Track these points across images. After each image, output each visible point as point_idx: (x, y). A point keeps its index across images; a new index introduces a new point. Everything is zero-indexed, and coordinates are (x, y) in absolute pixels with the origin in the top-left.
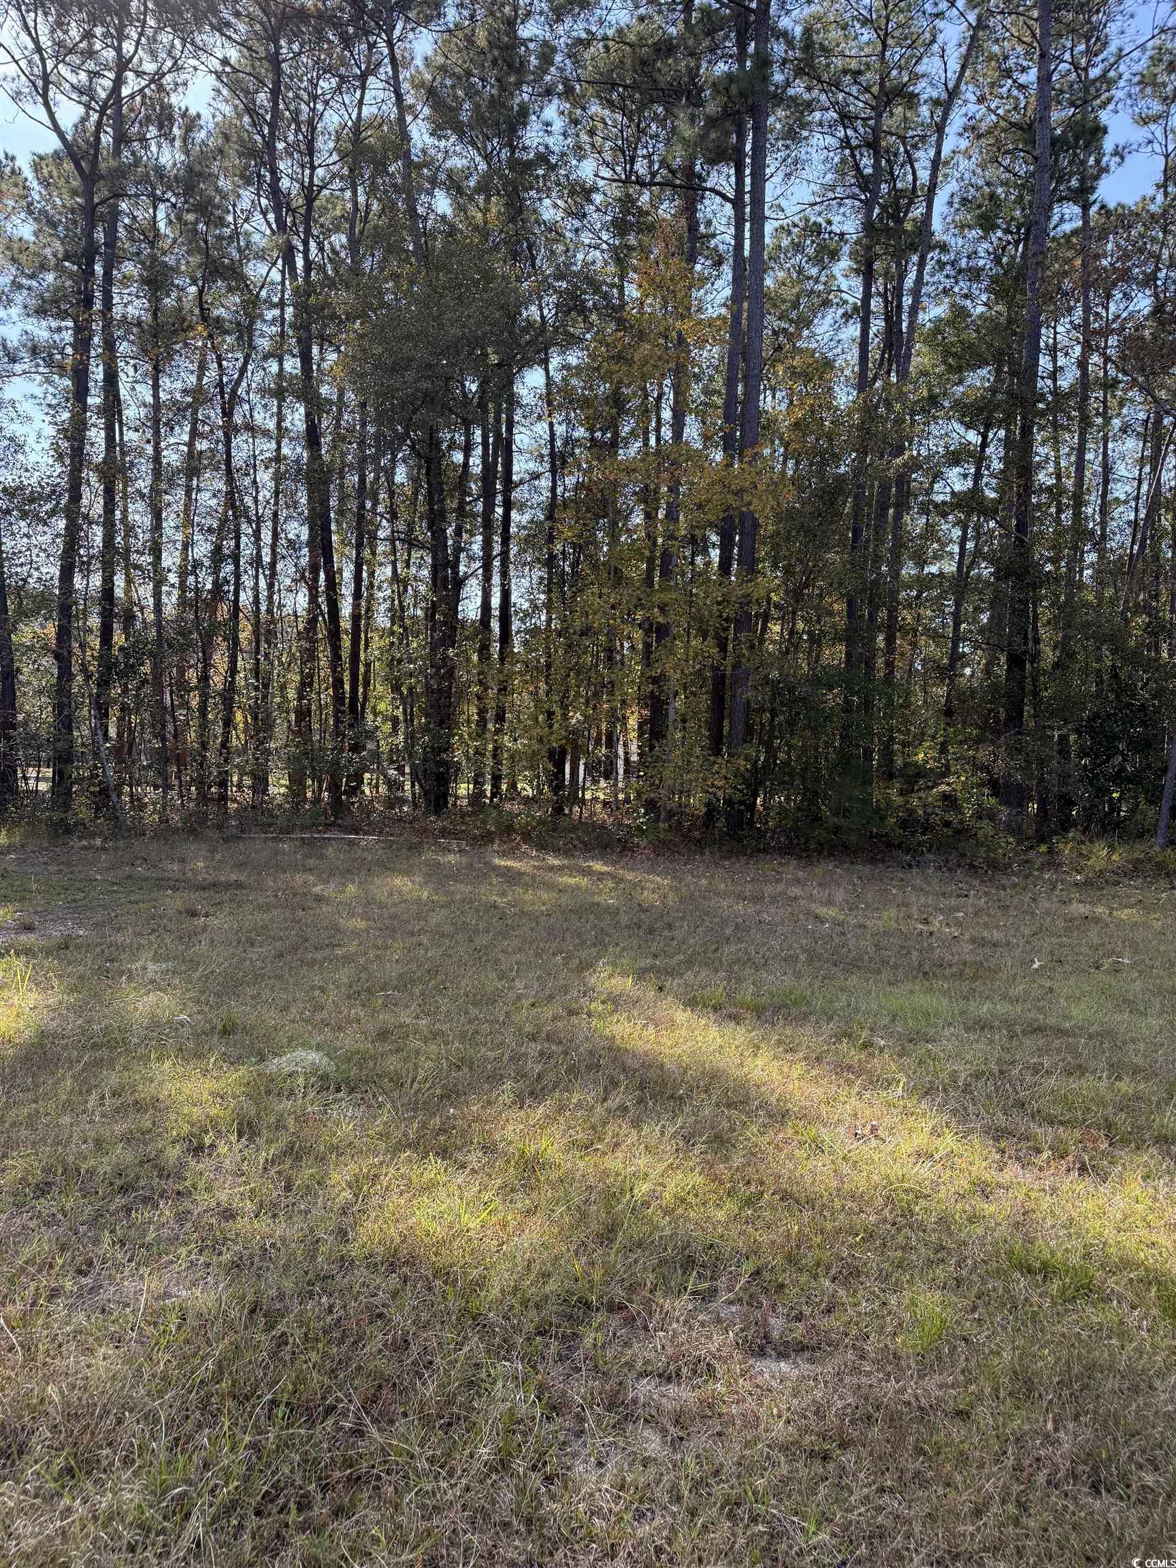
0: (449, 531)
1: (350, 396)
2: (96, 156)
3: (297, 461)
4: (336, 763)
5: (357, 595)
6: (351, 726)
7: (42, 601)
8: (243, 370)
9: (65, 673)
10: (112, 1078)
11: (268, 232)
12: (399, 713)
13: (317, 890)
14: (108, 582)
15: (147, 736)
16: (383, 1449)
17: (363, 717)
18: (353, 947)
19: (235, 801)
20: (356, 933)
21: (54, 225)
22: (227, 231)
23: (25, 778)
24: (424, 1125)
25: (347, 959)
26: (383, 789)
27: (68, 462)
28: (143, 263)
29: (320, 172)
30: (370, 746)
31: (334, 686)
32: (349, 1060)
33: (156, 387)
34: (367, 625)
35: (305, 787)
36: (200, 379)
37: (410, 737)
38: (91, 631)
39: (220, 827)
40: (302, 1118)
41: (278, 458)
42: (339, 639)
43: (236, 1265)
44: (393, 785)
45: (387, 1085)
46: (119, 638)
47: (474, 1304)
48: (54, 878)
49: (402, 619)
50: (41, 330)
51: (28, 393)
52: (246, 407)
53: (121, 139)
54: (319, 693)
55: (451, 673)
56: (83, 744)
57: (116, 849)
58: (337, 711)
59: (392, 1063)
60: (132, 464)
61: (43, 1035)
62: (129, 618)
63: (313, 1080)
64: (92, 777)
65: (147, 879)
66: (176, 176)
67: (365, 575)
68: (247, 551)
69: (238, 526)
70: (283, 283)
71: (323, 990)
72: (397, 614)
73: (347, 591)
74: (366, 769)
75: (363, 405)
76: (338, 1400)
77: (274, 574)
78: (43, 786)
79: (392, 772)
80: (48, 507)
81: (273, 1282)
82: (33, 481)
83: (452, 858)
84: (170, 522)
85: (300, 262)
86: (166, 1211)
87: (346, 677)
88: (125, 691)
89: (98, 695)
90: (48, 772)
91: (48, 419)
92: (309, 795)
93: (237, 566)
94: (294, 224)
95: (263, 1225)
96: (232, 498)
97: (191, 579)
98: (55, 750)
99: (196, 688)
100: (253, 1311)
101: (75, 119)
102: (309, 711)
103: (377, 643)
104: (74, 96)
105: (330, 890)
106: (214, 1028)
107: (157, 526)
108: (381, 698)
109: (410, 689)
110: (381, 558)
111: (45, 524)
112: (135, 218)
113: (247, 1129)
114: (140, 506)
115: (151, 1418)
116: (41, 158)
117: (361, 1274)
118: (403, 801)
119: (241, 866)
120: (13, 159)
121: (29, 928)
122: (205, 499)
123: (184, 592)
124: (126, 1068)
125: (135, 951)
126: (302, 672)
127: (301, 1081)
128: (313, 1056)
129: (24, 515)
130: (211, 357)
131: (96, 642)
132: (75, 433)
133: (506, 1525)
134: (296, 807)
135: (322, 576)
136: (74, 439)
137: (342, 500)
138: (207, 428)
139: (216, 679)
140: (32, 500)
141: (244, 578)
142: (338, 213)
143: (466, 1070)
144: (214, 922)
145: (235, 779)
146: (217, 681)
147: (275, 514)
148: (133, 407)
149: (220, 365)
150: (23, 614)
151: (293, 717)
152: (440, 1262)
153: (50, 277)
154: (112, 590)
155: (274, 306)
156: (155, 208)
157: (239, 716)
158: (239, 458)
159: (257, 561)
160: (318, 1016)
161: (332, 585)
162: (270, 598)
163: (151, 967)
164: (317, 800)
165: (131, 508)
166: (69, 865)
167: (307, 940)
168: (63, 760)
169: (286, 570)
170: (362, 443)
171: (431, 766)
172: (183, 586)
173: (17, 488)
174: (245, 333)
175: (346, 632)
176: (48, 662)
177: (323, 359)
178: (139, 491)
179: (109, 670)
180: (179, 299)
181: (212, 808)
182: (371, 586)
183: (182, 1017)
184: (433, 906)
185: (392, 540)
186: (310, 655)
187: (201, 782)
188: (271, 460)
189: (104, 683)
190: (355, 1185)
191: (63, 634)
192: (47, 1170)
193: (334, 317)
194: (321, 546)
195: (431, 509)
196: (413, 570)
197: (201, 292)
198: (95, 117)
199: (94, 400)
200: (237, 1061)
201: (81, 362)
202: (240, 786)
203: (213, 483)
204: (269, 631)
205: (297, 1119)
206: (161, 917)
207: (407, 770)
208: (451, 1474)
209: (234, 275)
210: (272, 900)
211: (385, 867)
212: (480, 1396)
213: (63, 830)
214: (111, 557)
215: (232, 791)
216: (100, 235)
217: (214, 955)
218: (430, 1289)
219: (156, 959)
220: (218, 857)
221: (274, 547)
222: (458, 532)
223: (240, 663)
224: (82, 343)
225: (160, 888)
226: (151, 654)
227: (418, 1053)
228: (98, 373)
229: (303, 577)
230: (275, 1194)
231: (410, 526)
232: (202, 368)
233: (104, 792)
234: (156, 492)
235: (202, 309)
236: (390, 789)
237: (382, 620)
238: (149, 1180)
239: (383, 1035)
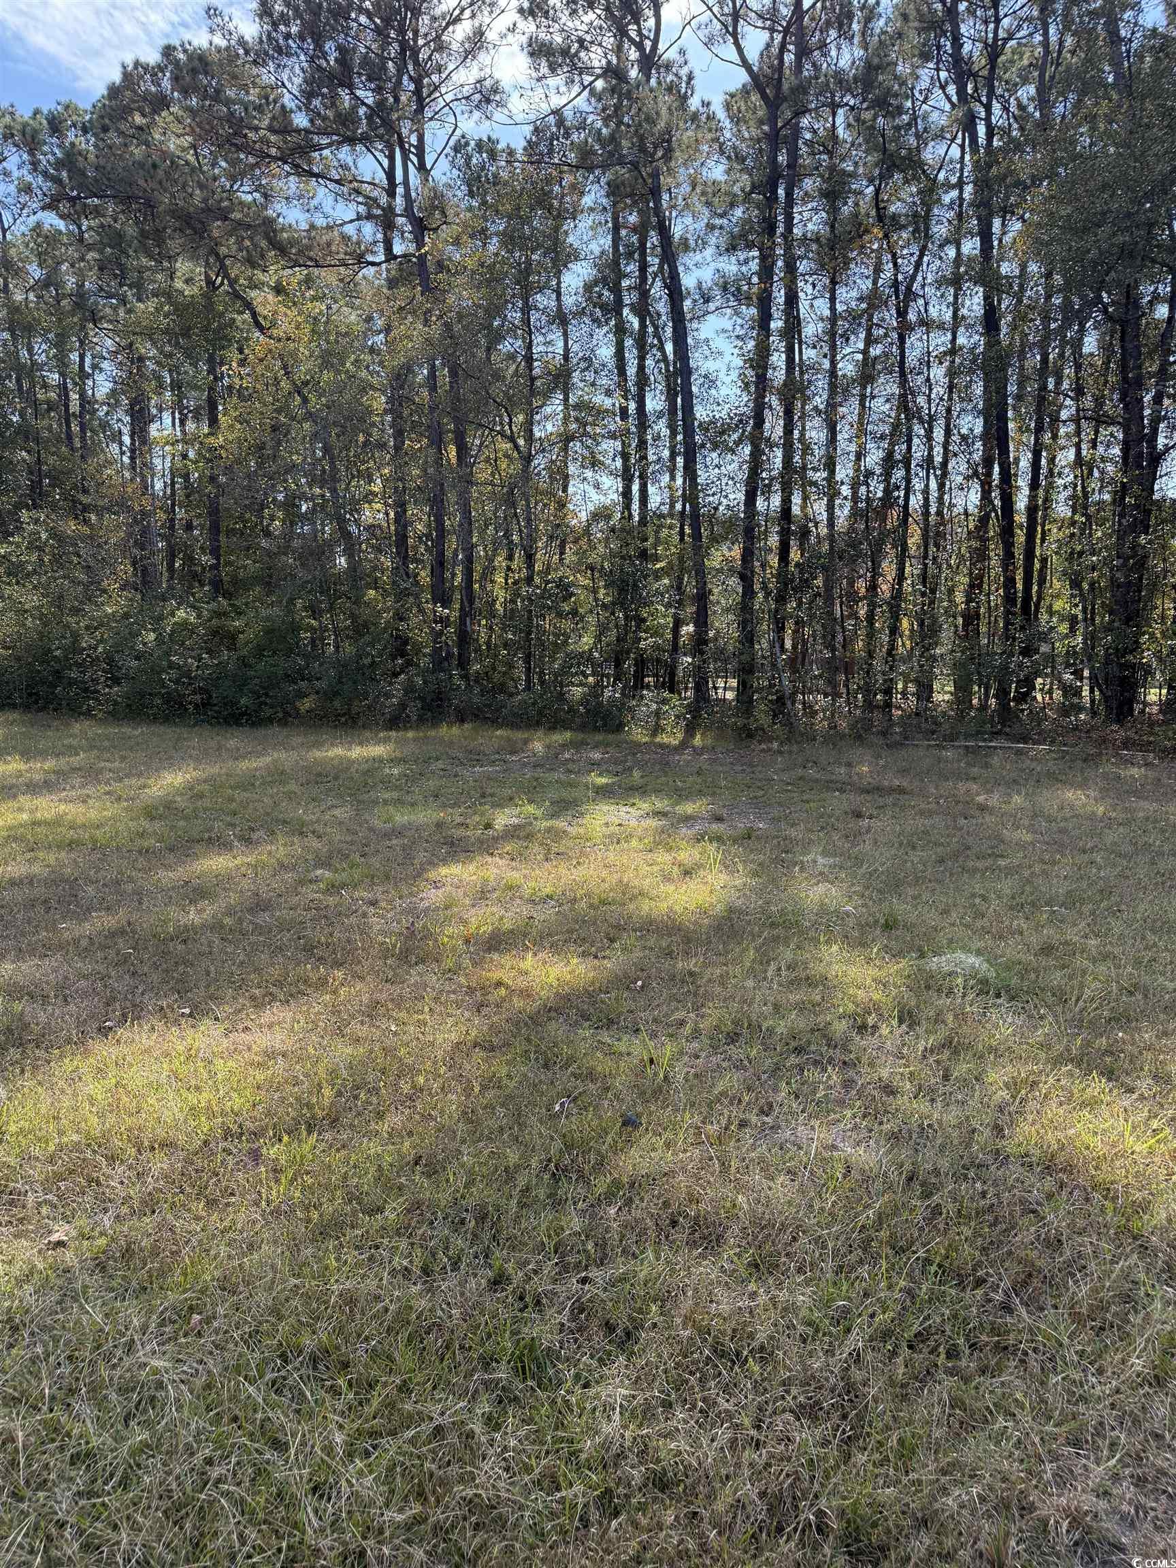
0: (1147, 398)
1: (1033, 267)
2: (780, 80)
3: (972, 350)
4: (1005, 668)
5: (1034, 485)
6: (1023, 628)
7: (730, 523)
8: (918, 264)
9: (749, 592)
10: (788, 955)
11: (948, 107)
12: (1078, 611)
13: (980, 799)
14: (786, 502)
15: (818, 647)
16: (1031, 1330)
17: (1037, 618)
18: (1017, 858)
19: (899, 708)
20: (1022, 846)
21: (741, 159)
22: (905, 118)
23: (716, 688)
24: (1088, 1044)
25: (1009, 871)
26: (1057, 695)
27: (753, 389)
28: (822, 176)
29: (1006, 22)
30: (1044, 648)
31: (1005, 587)
32: (1008, 969)
33: (833, 300)
34: (1045, 517)
35: (971, 694)
36: (875, 282)
37: (1091, 638)
38: (771, 550)
39: (884, 734)
40: (961, 1016)
41: (953, 351)
42: (1012, 535)
43: (895, 1137)
44: (1071, 691)
45: (1050, 1000)
46: (795, 555)
47: (1135, 1224)
48: (740, 777)
49: (1086, 507)
50: (730, 266)
51: (719, 327)
52: (921, 302)
53: (803, 52)
54: (988, 595)
55: (1142, 563)
56: (763, 657)
57: (790, 752)
58: (1008, 613)
59: (1057, 978)
60: (810, 382)
61: (731, 910)
62: (805, 533)
63: (972, 982)
64: (771, 686)
65: (817, 781)
66: (855, 76)
67: (1044, 462)
68: (919, 452)
69: (910, 429)
70: (962, 157)
71: (984, 898)
72: (1080, 502)
73: (1023, 483)
74: (1037, 674)
75: (1048, 275)
76: (987, 1274)
77: (945, 474)
78: (730, 695)
79: (1067, 677)
80: (735, 436)
81: (928, 1159)
82: (724, 414)
83: (1135, 772)
84: (844, 433)
85: (981, 130)
86: (834, 1076)
87: (1019, 577)
88: (800, 604)
89: (777, 611)
90: (733, 683)
91: (736, 351)
92: (975, 701)
93: (908, 470)
94: (976, 89)
95: (923, 1106)
96: (904, 403)
97: (863, 489)
98: (740, 662)
99: (865, 598)
100: (910, 1179)
101: (761, 45)
102: (978, 615)
103: (1055, 533)
104: (760, 24)
105: (994, 800)
106: (877, 921)
107: (832, 440)
108: (1058, 596)
109: (1092, 585)
110: (1062, 442)
111: (733, 452)
112: (815, 132)
113: (908, 1017)
114: (817, 422)
115: (820, 1242)
116: (732, 96)
117: (1015, 1171)
118: (1079, 709)
119: (904, 772)
120: (709, 104)
121: (719, 819)
122: (880, 406)
123: (856, 503)
124: (799, 947)
125: (807, 846)
126: (971, 574)
127: (960, 980)
128: (972, 960)
129: (715, 446)
130: (887, 257)
131: (774, 561)
132: (759, 361)
133: (1158, 1437)
134: (961, 715)
135: (996, 469)
136: (759, 366)
137: (1021, 385)
138: (882, 331)
139: (884, 587)
140: (722, 433)
141: (915, 481)
142: (1026, 62)
143: (1140, 997)
144: (876, 824)
145: (900, 686)
146: (885, 588)
147: (949, 411)
148: (812, 325)
149: (895, 264)
150: (715, 540)
151: (960, 621)
152: (1101, 1177)
153: (739, 212)
154: (790, 509)
155: (953, 187)
156: (834, 114)
157: (905, 623)
158: (912, 357)
159: (929, 461)
160: (979, 923)
161: (1007, 478)
162: (940, 500)
163: (820, 860)
164: (984, 707)
165: (808, 425)
166: (751, 765)
167: (968, 848)
168: (746, 671)
169: (958, 467)
170: (1046, 319)
171: (1114, 670)
172: (855, 498)
173: (711, 422)
174: (920, 223)
175: (1021, 527)
176: (734, 581)
177: (1004, 233)
178: (816, 408)
179: (787, 586)
180: (857, 204)
181: (877, 715)
182: (1051, 472)
183: (848, 908)
184: (1109, 823)
185: (1076, 420)
186: (981, 555)
187: (868, 690)
188: (945, 353)
189: (781, 599)
190: (1013, 1086)
191: (747, 555)
192: (736, 1023)
193: (1018, 183)
194: (996, 437)
195: (1125, 379)
196: (1101, 449)
197: (877, 191)
198: (778, 38)
199: (776, 324)
200: (897, 955)
201: (765, 290)
202: (904, 693)
203: (887, 386)
204: (938, 534)
205: (956, 1016)
206: (830, 817)
207: (1086, 673)
208: (1100, 1371)
209: (911, 165)
210: (933, 806)
211: (1054, 779)
212: (1136, 1312)
213: (747, 734)
214: (791, 476)
215: (897, 698)
216: (782, 158)
217: (877, 854)
218: (1087, 1200)
219: (825, 853)
220: (882, 762)
221: (946, 446)
222: (1158, 400)
223: (908, 570)
224: (766, 272)
225: (828, 789)
226: (825, 569)
227: (1084, 972)
228: (779, 296)
229: (976, 474)
230: (933, 1081)
231: (1099, 401)
232: (878, 270)
233: (781, 700)
234: (832, 406)
235: (878, 209)
236: (1064, 695)
237: (1062, 509)
238: (817, 1047)
239: (1047, 950)
